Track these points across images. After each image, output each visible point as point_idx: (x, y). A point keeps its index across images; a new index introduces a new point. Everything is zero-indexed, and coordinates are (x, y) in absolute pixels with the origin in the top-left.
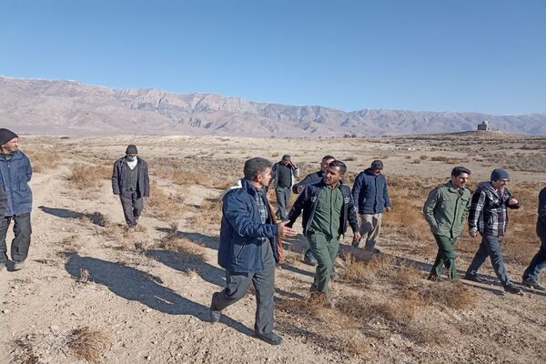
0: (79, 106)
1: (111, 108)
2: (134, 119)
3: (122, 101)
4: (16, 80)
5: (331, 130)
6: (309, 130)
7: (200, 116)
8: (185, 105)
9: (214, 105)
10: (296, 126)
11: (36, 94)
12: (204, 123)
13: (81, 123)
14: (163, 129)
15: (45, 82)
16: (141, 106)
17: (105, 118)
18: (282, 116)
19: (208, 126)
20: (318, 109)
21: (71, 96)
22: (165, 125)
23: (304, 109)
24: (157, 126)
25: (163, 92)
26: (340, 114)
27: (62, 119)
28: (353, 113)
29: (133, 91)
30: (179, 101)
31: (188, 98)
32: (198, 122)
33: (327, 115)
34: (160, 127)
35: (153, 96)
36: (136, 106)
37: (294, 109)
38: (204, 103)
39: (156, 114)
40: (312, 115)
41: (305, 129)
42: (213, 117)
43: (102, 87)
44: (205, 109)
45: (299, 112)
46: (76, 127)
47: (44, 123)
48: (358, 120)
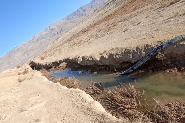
0: (23, 51)
1: (31, 46)
2: (39, 45)
3: (32, 43)
4: (3, 56)
5: (90, 11)
6: (84, 15)
7: (53, 32)
8: (47, 32)
9: (54, 27)
10: (80, 17)
11: (11, 56)
12: (56, 33)
13: (28, 55)
14: (48, 42)
15: (10, 52)
16: (37, 40)
17: (32, 50)
18: (74, 17)
19: (58, 33)
20: (81, 8)
21: (19, 50)
22: (48, 41)
23: (78, 11)
24: (46, 42)
25: (38, 33)
26: (88, 5)
27: (23, 57)
28: (91, 2)
29: (32, 38)
30: (45, 32)
31: (46, 30)
32: (54, 34)
33: (85, 8)
34: (47, 42)
35: (37, 36)
36: (36, 41)
37: (75, 12)
38: (51, 28)
39: (43, 40)
40: (81, 11)
41: (83, 16)
42: (57, 30)
43: (24, 43)
44: (53, 29)
45: (77, 12)
46: (28, 57)
47: (20, 61)
48: (94, 3)
